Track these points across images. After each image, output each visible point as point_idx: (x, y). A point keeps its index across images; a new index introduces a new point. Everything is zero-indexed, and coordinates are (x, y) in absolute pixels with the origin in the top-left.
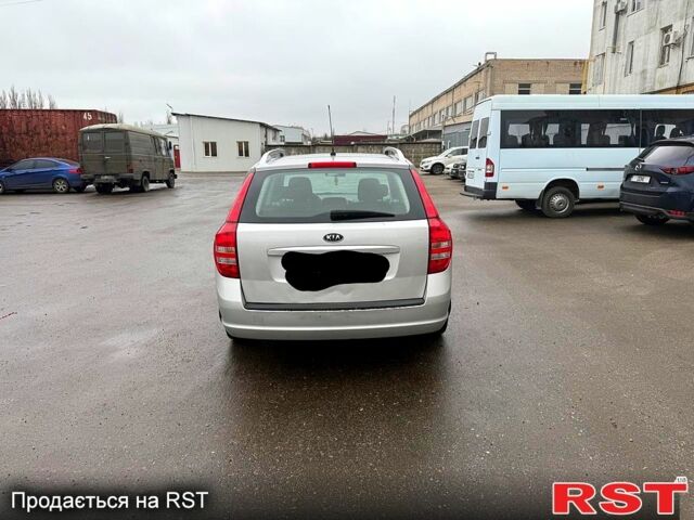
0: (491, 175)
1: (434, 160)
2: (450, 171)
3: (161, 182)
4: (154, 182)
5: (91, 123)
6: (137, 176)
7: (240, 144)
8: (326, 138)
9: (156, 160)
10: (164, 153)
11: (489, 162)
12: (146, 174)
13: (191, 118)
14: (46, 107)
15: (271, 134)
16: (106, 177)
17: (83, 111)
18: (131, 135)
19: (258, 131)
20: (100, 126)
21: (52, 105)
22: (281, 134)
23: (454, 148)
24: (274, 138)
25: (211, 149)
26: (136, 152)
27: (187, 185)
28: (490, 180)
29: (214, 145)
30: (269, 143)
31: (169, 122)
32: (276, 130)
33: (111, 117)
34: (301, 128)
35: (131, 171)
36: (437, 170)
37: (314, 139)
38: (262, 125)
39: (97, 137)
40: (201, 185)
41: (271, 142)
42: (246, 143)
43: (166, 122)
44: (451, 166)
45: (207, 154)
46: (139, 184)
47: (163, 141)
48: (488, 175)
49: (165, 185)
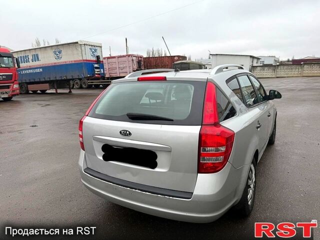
5: (177, 60)
8: (288, 61)
13: (218, 56)
14: (163, 55)
15: (255, 61)
17: (175, 56)
19: (249, 60)
20: (180, 62)
21: (165, 54)
22: (261, 60)
24: (257, 63)
30: (254, 65)
31: (210, 58)
32: (258, 59)
33: (184, 58)
34: (275, 57)
37: (281, 62)
38: (251, 56)
39: (178, 66)
41: (255, 65)
43: (208, 58)
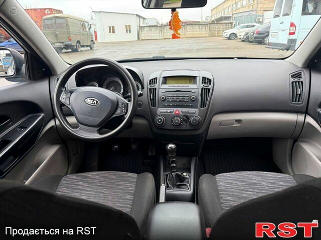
0: (293, 33)
1: (231, 31)
2: (242, 37)
3: (87, 46)
4: (83, 46)
5: (49, 14)
6: (74, 44)
7: (126, 26)
9: (83, 34)
10: (87, 30)
11: (292, 25)
12: (78, 42)
13: (102, 13)
15: (142, 20)
16: (58, 44)
17: (45, 9)
18: (69, 20)
19: (136, 19)
20: (54, 15)
22: (146, 20)
23: (242, 25)
24: (143, 23)
25: (112, 30)
26: (72, 29)
27: (100, 48)
28: (292, 37)
29: (113, 27)
30: (141, 26)
32: (144, 19)
33: (60, 12)
34: (156, 19)
35: (70, 40)
36: (232, 37)
38: (137, 15)
39: (51, 22)
40: (107, 48)
42: (130, 26)
44: (243, 34)
45: (110, 32)
46: (75, 48)
47: (86, 24)
48: (291, 34)
49: (89, 48)
